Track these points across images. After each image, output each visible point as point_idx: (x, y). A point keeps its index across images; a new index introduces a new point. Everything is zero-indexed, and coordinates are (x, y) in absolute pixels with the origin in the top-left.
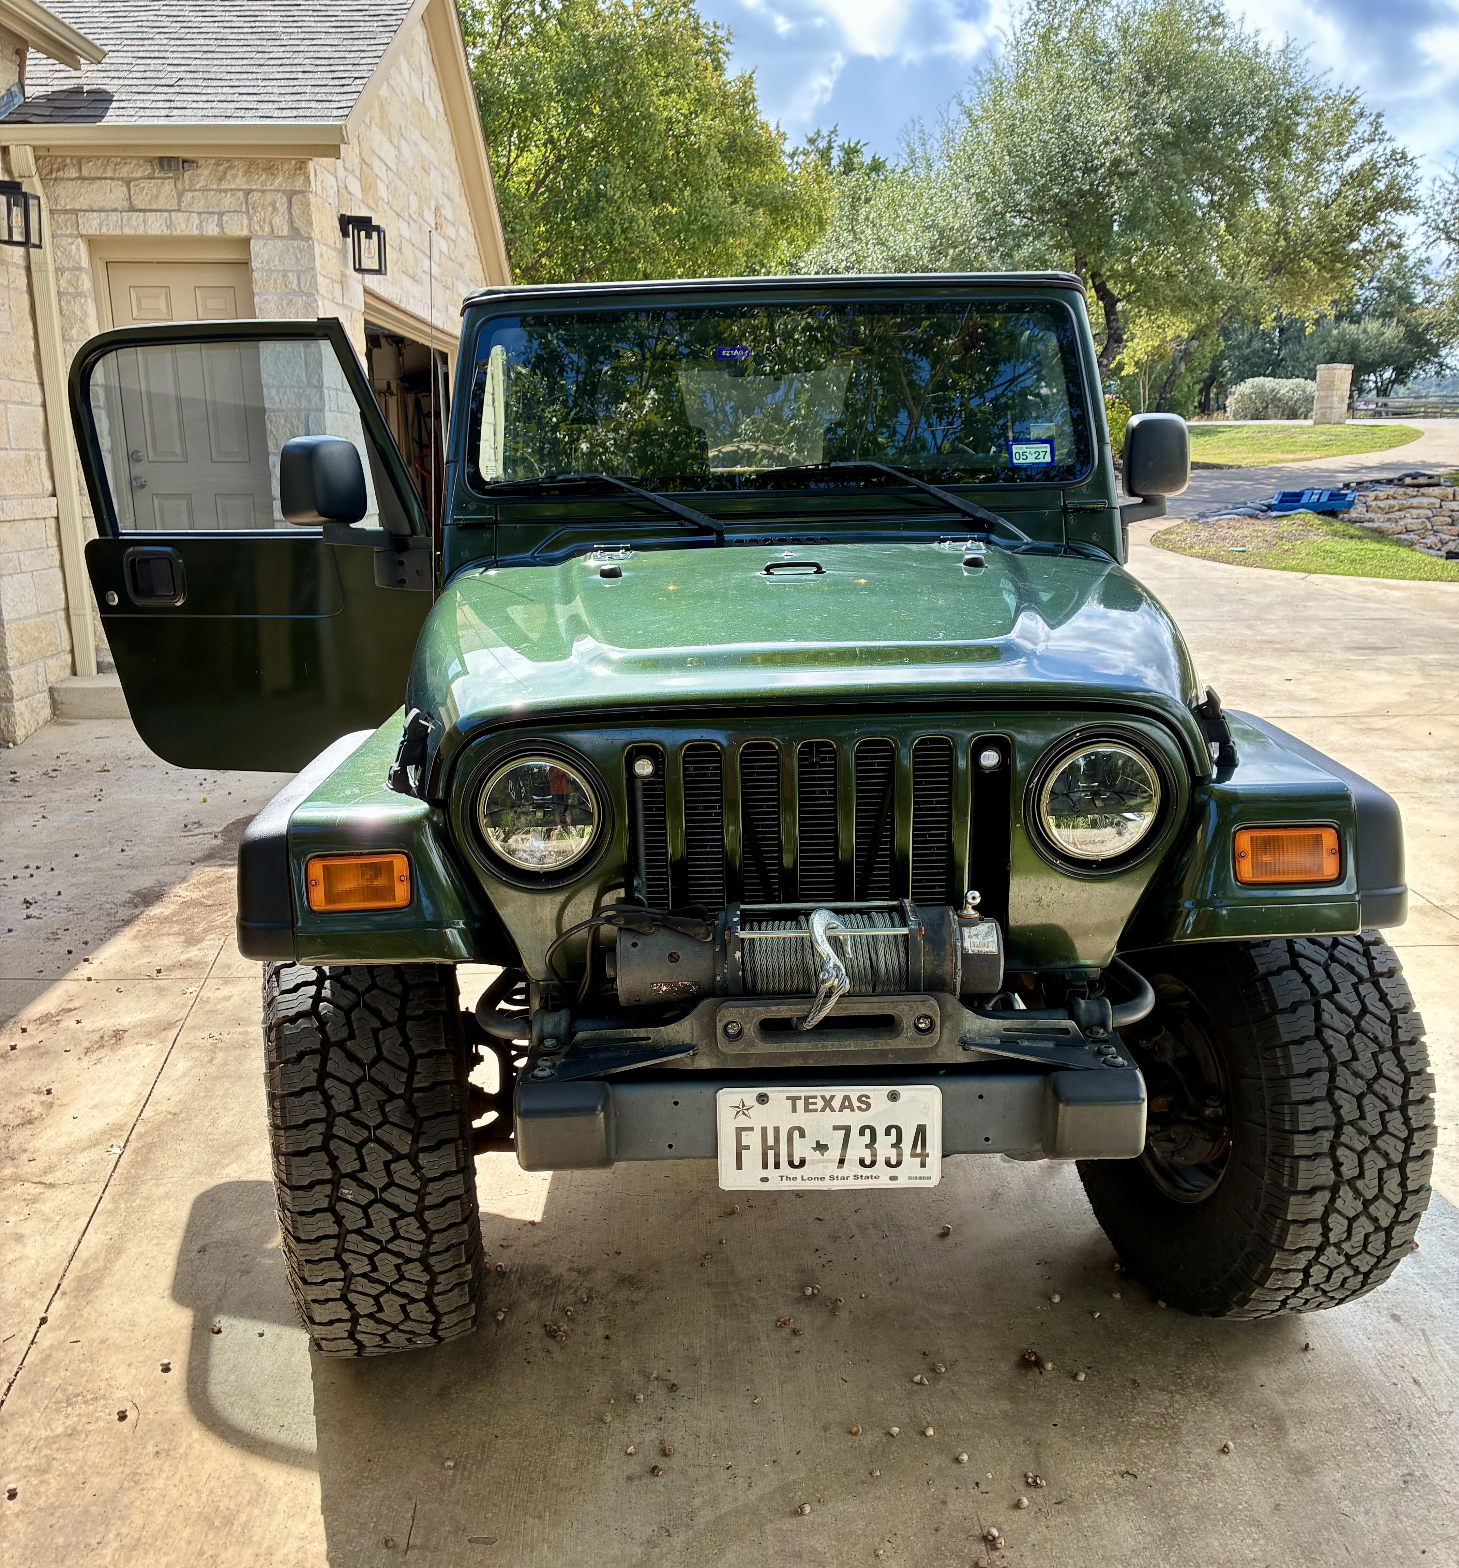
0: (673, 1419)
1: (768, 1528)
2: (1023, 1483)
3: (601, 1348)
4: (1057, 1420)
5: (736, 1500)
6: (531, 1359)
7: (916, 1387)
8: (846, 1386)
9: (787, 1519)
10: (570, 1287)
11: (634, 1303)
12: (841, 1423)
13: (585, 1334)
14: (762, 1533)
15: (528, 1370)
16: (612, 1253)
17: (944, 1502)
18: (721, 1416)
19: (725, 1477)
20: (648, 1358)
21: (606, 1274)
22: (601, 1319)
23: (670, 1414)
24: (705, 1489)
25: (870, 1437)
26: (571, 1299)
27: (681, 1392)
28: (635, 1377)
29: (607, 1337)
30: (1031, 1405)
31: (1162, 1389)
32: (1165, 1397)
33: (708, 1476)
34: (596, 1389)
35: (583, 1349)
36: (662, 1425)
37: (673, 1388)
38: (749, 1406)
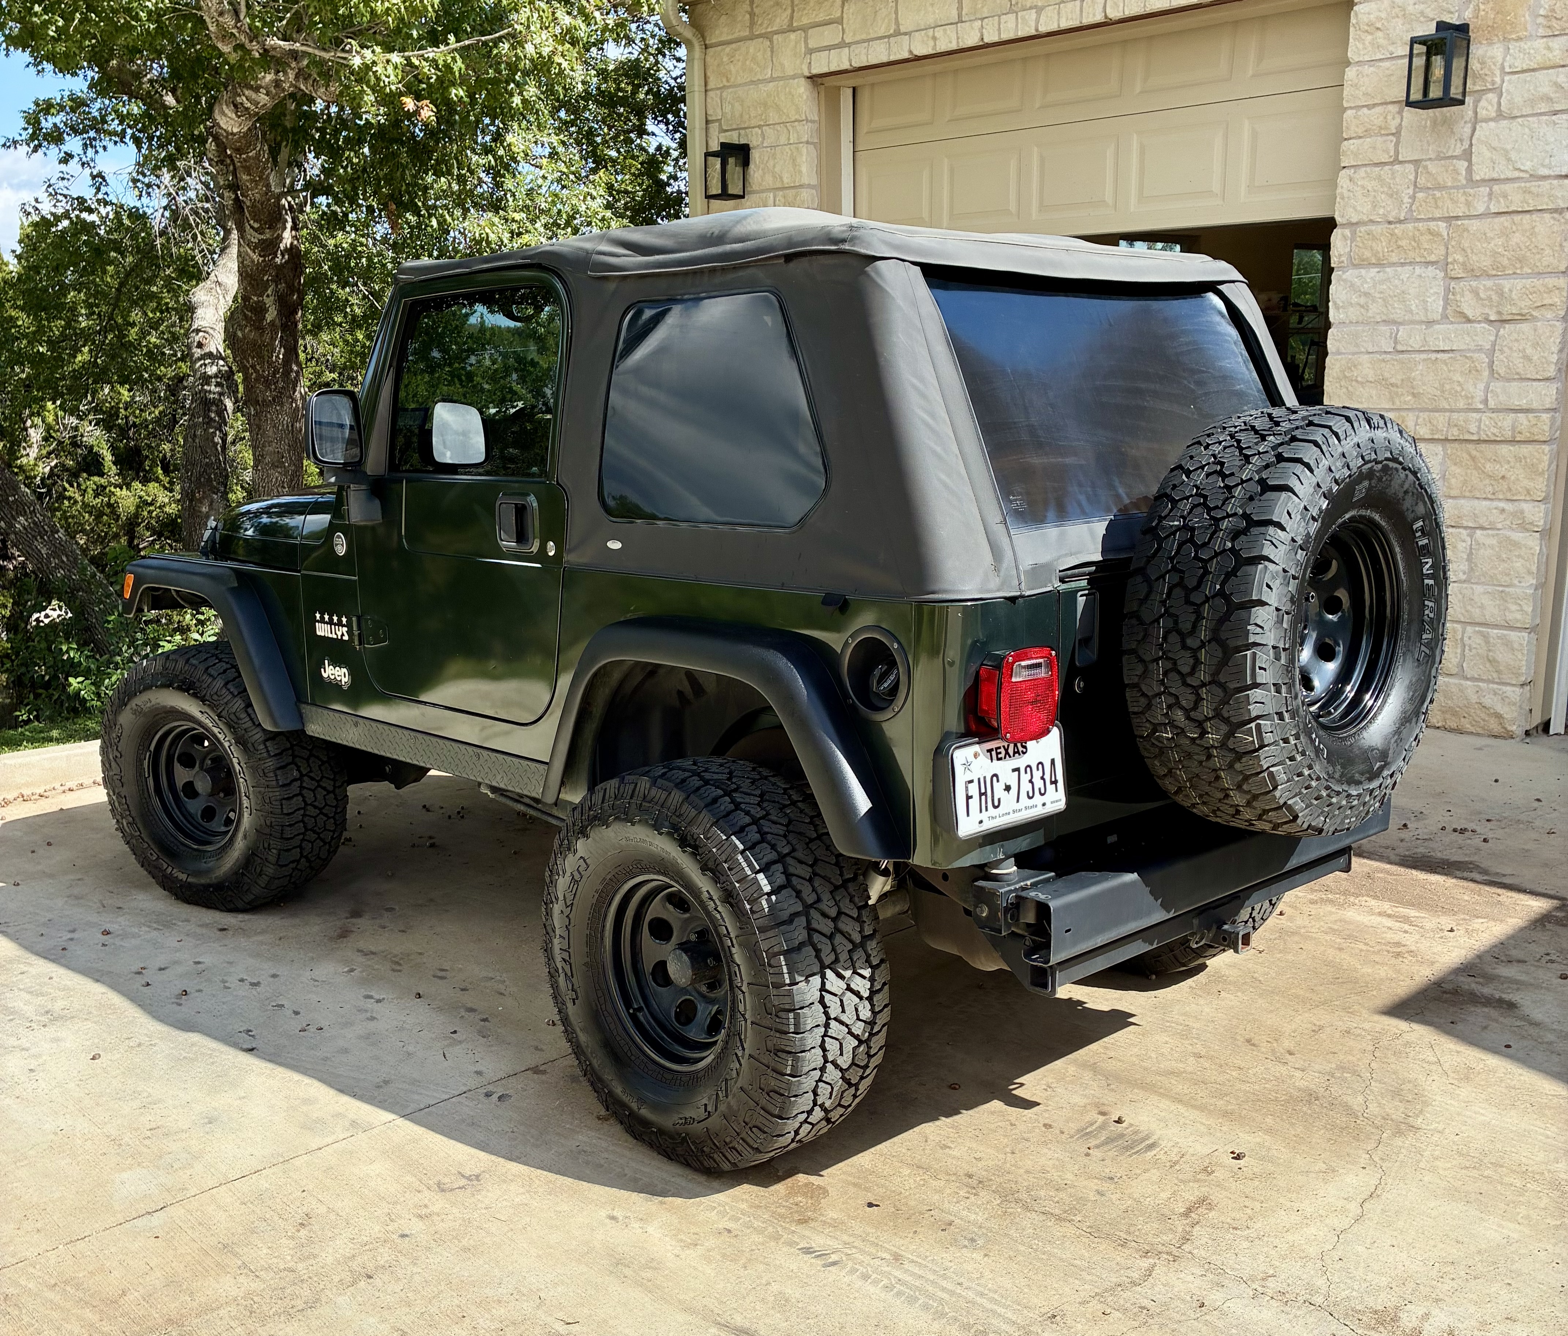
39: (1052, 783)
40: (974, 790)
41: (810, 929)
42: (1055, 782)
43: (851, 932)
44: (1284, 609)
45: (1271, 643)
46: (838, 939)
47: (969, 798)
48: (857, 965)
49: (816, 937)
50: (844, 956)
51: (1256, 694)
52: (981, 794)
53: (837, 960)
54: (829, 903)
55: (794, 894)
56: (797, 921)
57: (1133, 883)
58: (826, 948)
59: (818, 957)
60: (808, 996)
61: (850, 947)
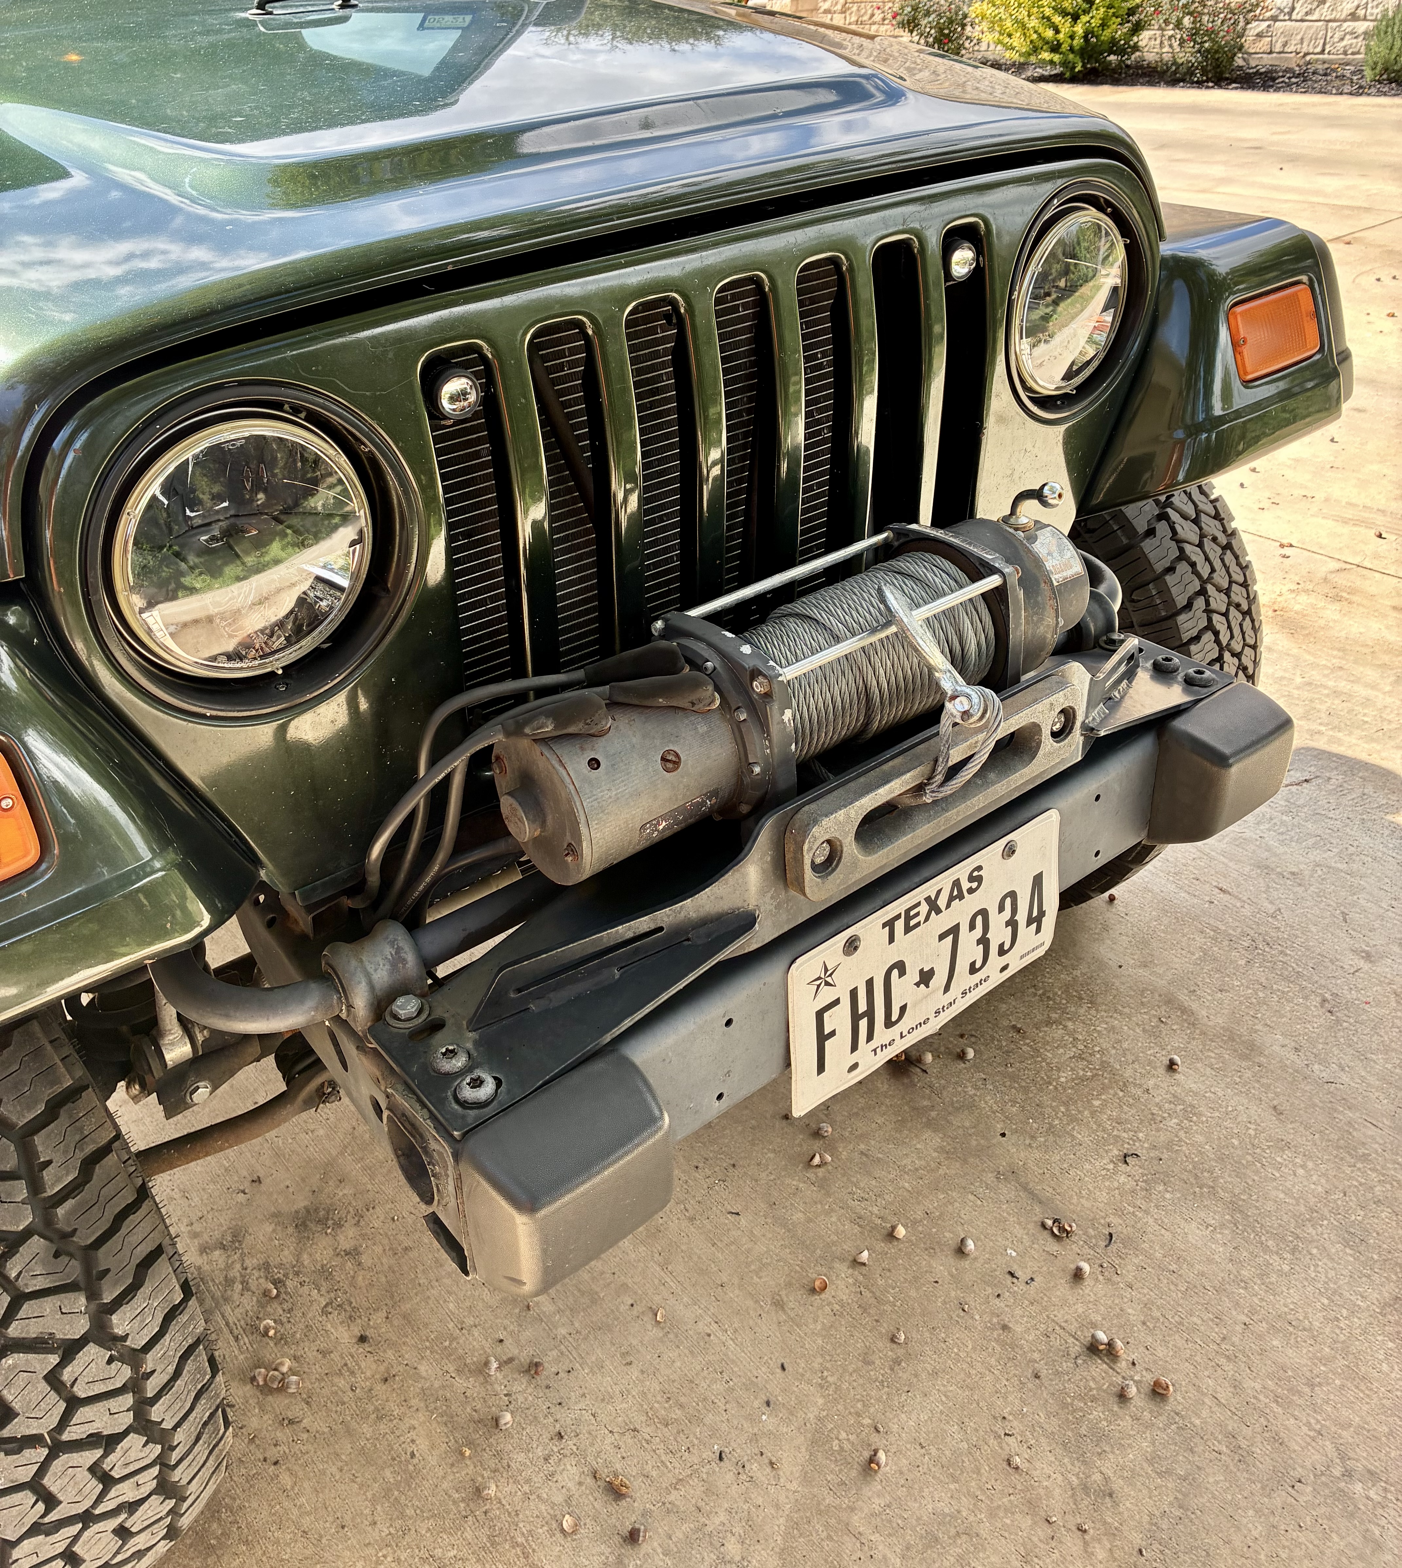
0: (578, 1422)
1: (857, 1521)
2: (1050, 1239)
3: (368, 1367)
4: (999, 1127)
5: (777, 1507)
6: (273, 1453)
7: (821, 1172)
8: (743, 1221)
9: (867, 1492)
10: (229, 1282)
11: (353, 1253)
12: (789, 1285)
13: (324, 1353)
14: (858, 1536)
15: (286, 1480)
16: (246, 1185)
17: (1005, 1327)
18: (634, 1373)
19: (730, 1477)
20: (453, 1339)
21: (269, 1228)
22: (325, 1312)
23: (566, 1417)
24: (722, 1517)
25: (841, 1284)
26: (249, 1303)
27: (549, 1368)
28: (461, 1383)
29: (363, 1339)
30: (956, 1122)
31: (1049, 1023)
32: (1058, 1032)
33: (708, 1492)
34: (423, 1444)
35: (342, 1383)
36: (570, 1444)
37: (533, 1368)
38: (656, 1333)
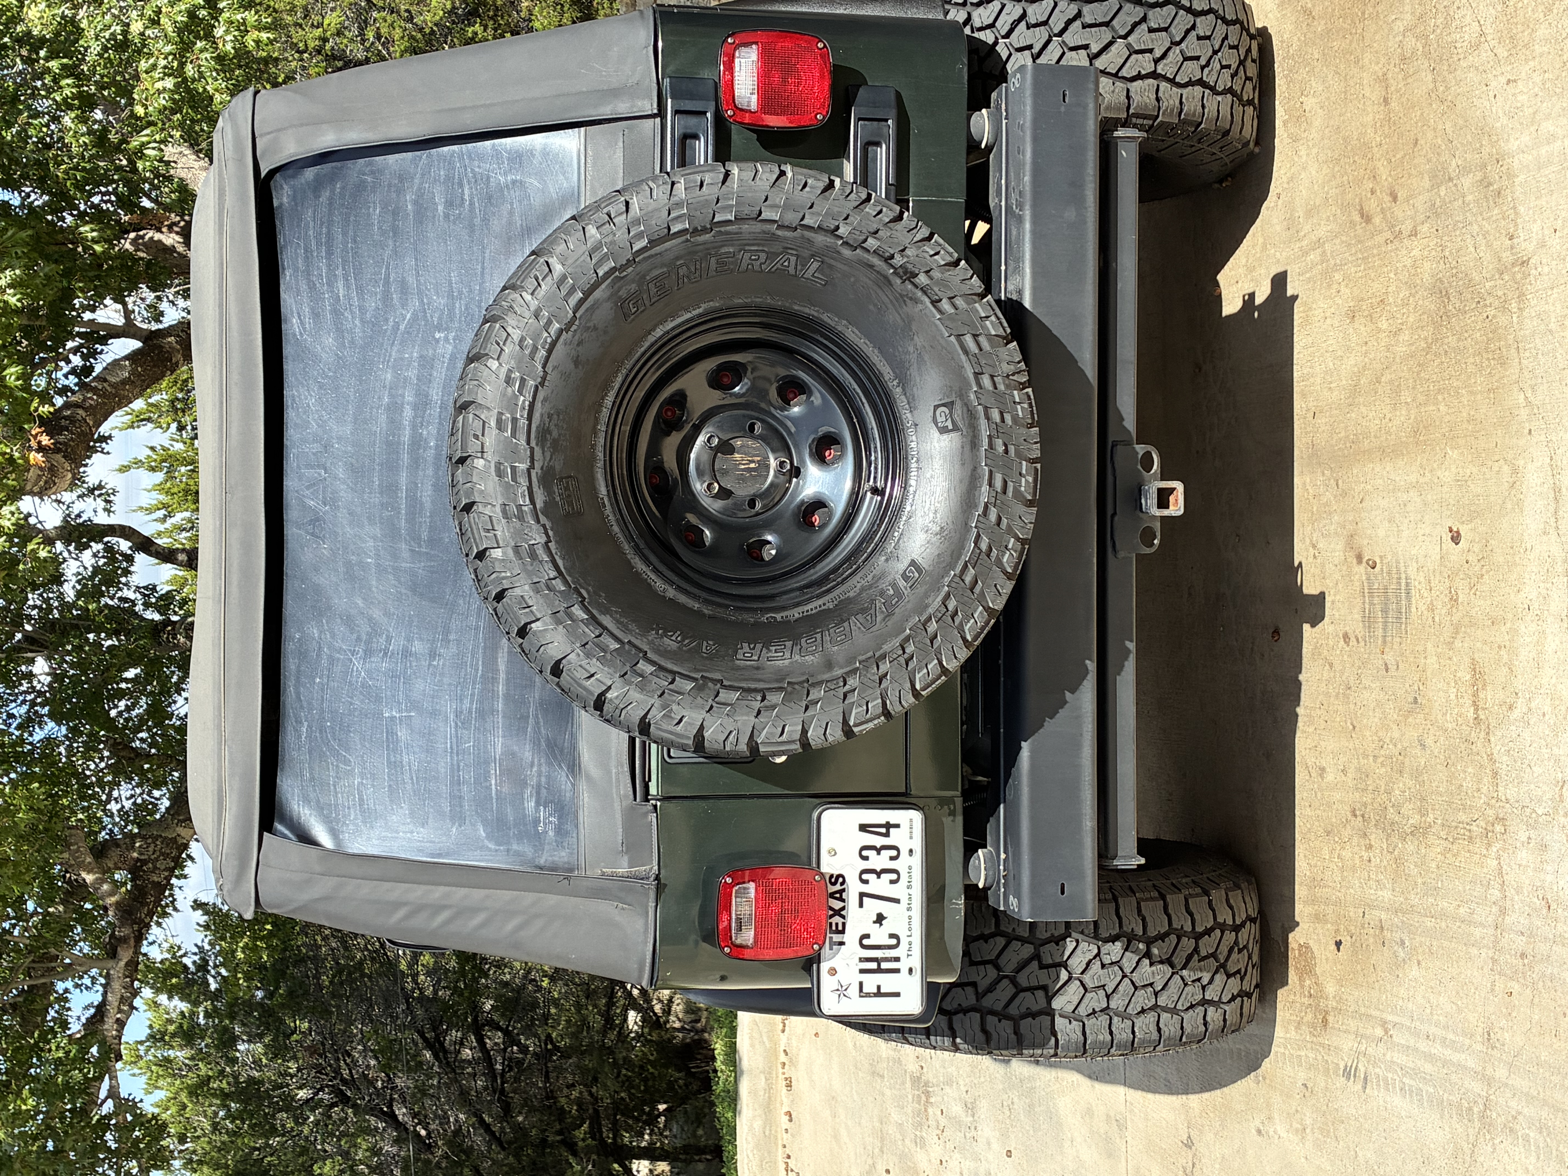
39: (887, 835)
40: (871, 982)
41: (1002, 1015)
42: (888, 826)
43: (1020, 958)
44: (710, 702)
45: (752, 719)
46: (1023, 979)
47: (879, 994)
48: (1058, 960)
49: (1013, 1010)
50: (1043, 977)
51: (814, 735)
52: (879, 970)
53: (1044, 988)
54: (982, 974)
55: (961, 1015)
56: (990, 1027)
57: (1032, 751)
58: (1028, 1001)
59: (1034, 1015)
60: (1074, 1037)
61: (1035, 964)
